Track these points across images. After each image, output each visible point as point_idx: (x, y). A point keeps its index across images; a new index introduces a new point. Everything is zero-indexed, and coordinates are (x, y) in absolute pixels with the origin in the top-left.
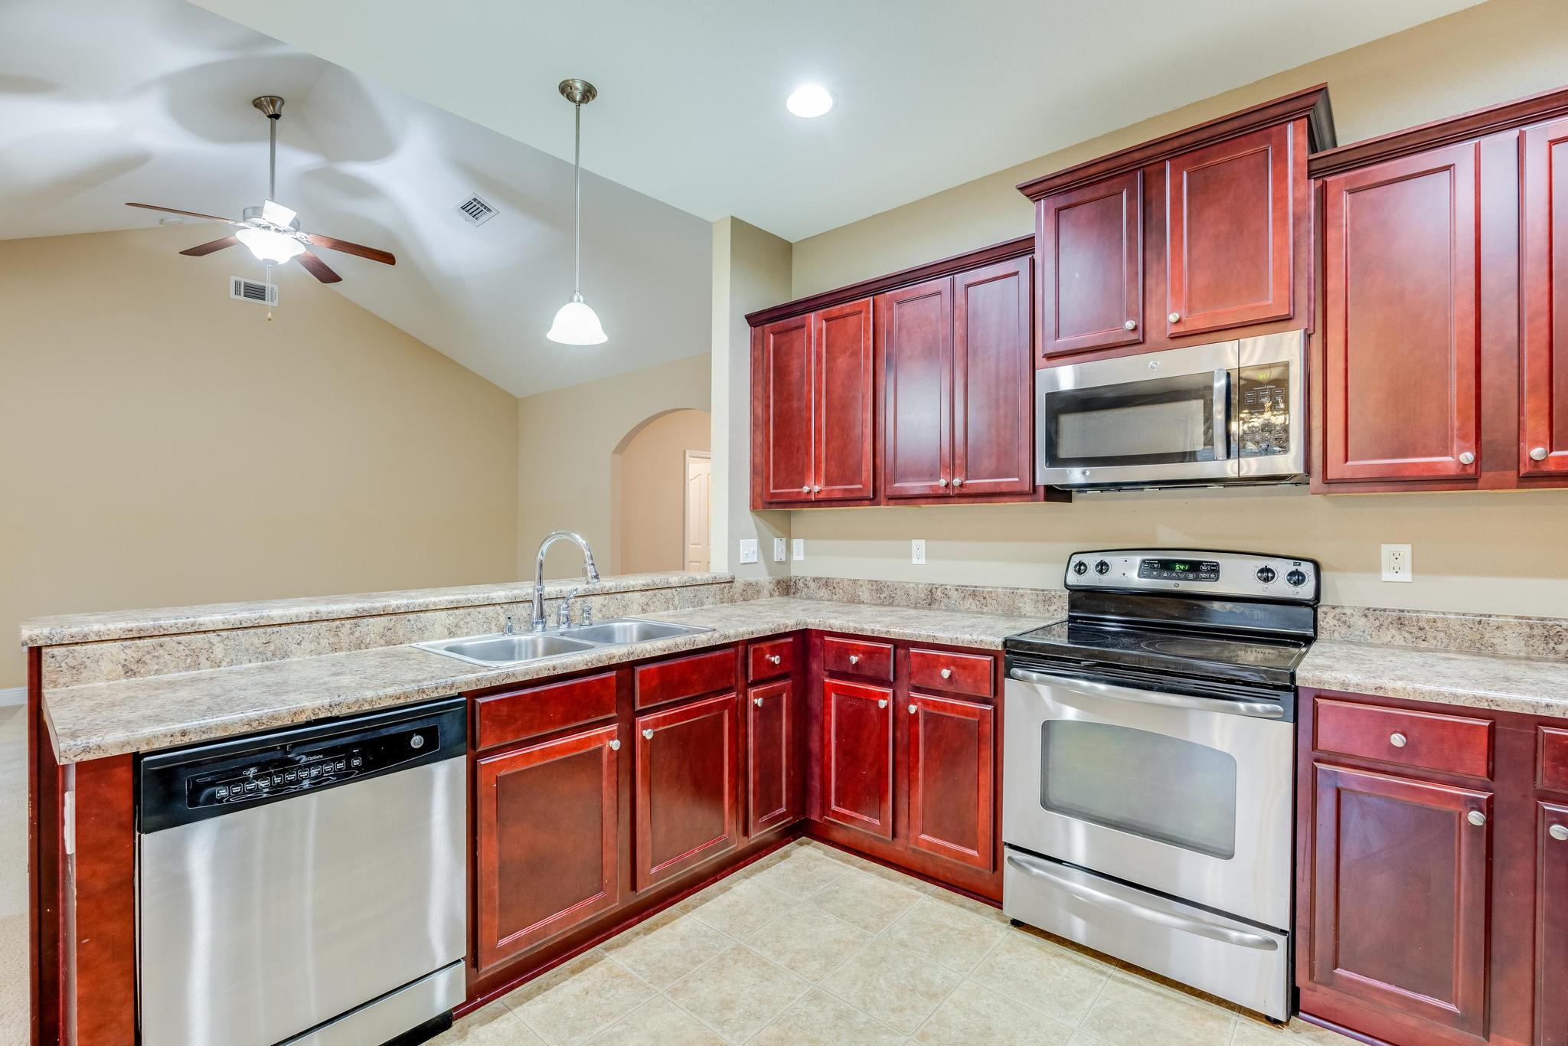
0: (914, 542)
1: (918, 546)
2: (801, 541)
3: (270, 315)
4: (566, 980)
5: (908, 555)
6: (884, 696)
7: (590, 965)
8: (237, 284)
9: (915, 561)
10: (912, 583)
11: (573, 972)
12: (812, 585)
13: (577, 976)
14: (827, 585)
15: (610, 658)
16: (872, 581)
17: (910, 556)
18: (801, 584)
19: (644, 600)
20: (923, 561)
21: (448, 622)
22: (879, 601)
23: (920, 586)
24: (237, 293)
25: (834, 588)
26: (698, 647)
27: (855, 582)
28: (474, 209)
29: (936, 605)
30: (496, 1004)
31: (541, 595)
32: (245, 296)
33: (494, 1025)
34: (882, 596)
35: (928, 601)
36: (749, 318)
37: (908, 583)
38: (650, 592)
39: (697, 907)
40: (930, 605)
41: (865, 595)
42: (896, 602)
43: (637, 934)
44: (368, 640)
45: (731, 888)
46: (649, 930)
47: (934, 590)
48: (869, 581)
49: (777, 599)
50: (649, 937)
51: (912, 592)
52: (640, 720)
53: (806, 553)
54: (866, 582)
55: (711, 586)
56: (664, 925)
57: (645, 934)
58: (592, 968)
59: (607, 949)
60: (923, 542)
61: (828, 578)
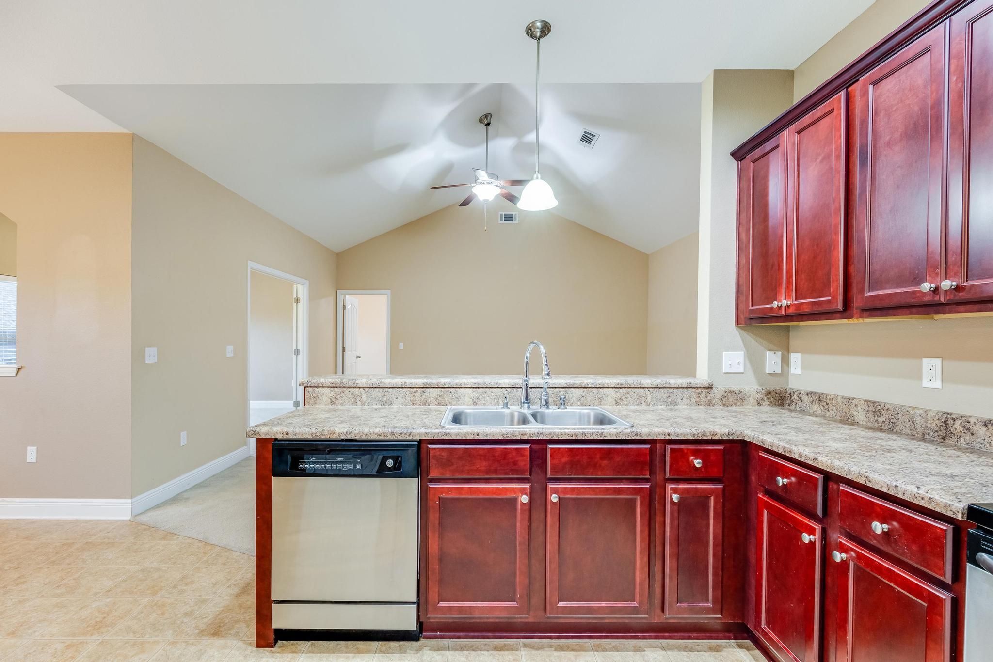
0: (926, 362)
1: (931, 367)
2: (798, 355)
3: (485, 228)
4: (488, 651)
5: (918, 376)
6: (811, 531)
7: (508, 650)
8: (501, 215)
9: (926, 383)
10: (919, 409)
11: (496, 649)
12: (806, 399)
13: (495, 653)
14: (820, 400)
15: (522, 434)
16: (870, 401)
17: (920, 378)
18: (795, 397)
19: (618, 395)
20: (937, 384)
21: (472, 395)
22: (876, 425)
23: (930, 414)
24: (501, 220)
25: (827, 404)
26: (605, 438)
27: (849, 400)
28: (587, 138)
29: (952, 441)
30: (445, 642)
31: (527, 384)
32: (505, 221)
33: (435, 654)
34: (881, 419)
35: (940, 433)
36: (733, 154)
37: (914, 408)
38: (624, 390)
39: (606, 651)
40: (943, 438)
41: (860, 416)
42: (897, 429)
43: (551, 646)
44: (429, 401)
45: (644, 651)
46: (561, 648)
47: (950, 422)
48: (867, 401)
49: (766, 408)
50: (556, 653)
51: (918, 420)
52: (551, 485)
53: (803, 368)
54: (862, 402)
55: (685, 390)
56: (573, 650)
57: (556, 650)
58: (506, 653)
59: (525, 646)
60: (937, 362)
61: (822, 394)
